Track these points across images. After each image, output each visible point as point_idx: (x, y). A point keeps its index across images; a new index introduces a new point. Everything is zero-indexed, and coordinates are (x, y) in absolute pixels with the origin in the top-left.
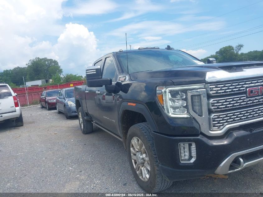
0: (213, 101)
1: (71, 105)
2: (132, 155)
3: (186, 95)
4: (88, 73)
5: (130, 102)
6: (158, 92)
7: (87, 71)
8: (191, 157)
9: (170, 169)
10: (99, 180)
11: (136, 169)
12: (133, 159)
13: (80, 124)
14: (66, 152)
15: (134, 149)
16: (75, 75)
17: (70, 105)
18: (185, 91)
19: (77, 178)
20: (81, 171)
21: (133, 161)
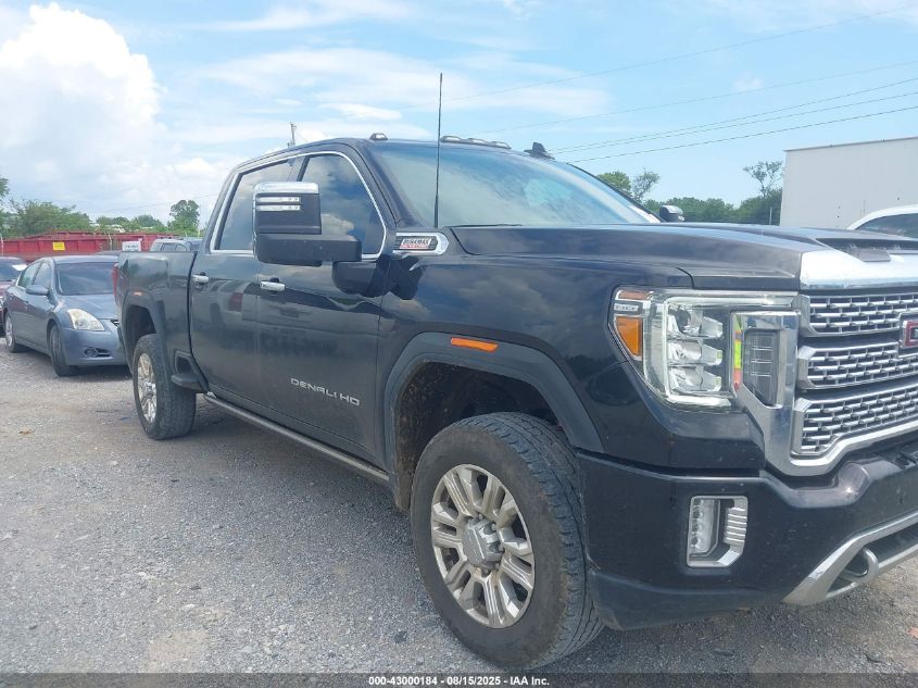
0: (817, 354)
1: (83, 323)
2: (435, 528)
3: (726, 328)
4: (262, 208)
5: (463, 334)
6: (618, 307)
7: (263, 200)
8: (720, 547)
9: (639, 585)
10: (288, 622)
11: (452, 582)
12: (437, 545)
13: (138, 403)
14: (100, 508)
15: (451, 507)
16: (65, 210)
17: (76, 323)
18: (721, 314)
19: (192, 616)
20: (197, 588)
21: (437, 552)
